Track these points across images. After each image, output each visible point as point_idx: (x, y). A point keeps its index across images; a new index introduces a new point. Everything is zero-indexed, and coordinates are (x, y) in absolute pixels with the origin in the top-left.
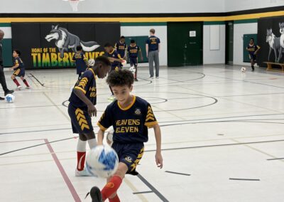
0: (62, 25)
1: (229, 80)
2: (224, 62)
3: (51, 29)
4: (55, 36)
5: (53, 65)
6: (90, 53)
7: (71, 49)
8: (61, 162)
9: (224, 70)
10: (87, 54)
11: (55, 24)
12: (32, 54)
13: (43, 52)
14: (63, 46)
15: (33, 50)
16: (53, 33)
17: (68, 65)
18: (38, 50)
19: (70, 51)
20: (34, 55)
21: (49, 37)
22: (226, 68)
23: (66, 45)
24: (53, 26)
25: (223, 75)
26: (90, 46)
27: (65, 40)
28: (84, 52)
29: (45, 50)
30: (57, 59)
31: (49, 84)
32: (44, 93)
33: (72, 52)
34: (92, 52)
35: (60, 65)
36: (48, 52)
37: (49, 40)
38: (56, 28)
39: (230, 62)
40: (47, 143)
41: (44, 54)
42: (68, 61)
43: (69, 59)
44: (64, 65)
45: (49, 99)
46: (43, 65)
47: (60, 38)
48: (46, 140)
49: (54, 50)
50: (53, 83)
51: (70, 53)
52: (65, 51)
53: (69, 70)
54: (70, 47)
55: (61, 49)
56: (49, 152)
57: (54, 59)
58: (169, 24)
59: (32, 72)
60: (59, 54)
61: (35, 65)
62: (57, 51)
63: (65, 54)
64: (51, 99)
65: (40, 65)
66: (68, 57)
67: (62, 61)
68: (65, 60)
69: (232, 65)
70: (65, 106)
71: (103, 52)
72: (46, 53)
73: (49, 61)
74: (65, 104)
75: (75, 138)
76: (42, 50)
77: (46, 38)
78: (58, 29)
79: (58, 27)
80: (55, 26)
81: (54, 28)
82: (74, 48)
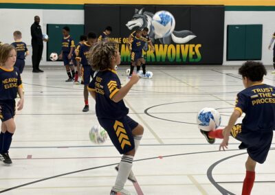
4: (139, 22)
6: (182, 46)
7: (158, 39)
10: (178, 46)
16: (137, 18)
18: (116, 40)
21: (130, 25)
23: (151, 35)
24: (137, 10)
26: (183, 36)
27: (151, 29)
28: (175, 44)
29: (125, 40)
33: (159, 44)
34: (185, 44)
37: (130, 28)
38: (140, 12)
41: (123, 46)
42: (153, 55)
43: (155, 53)
44: (149, 60)
45: (128, 104)
47: (145, 25)
51: (156, 46)
54: (156, 37)
68: (150, 53)
70: (148, 114)
71: (199, 46)
72: (126, 44)
73: (129, 55)
74: (148, 112)
75: (161, 157)
76: (122, 40)
77: (127, 25)
78: (142, 14)
79: (143, 12)
80: (139, 10)
81: (138, 13)
82: (162, 39)
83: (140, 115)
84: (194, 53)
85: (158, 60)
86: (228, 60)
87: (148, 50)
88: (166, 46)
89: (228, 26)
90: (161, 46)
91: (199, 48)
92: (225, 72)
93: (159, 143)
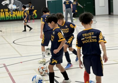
1: (111, 24)
2: (108, 13)
4: (7, 2)
5: (7, 19)
6: (28, 11)
8: (13, 77)
9: (108, 18)
16: (6, 0)
17: (16, 18)
21: (3, 3)
22: (109, 17)
25: (108, 21)
27: (13, 4)
29: (2, 10)
30: (9, 15)
31: (5, 30)
32: (2, 36)
35: (11, 19)
36: (4, 11)
37: (4, 5)
39: (111, 13)
40: (5, 66)
43: (16, 15)
44: (13, 19)
45: (5, 40)
46: (1, 19)
47: (10, 3)
48: (4, 64)
49: (7, 10)
50: (7, 30)
51: (16, 12)
53: (16, 22)
54: (16, 8)
55: (11, 9)
56: (6, 71)
57: (7, 16)
60: (10, 12)
62: (9, 11)
63: (14, 12)
64: (6, 39)
67: (12, 17)
68: (14, 16)
69: (113, 15)
71: (36, 11)
72: (2, 12)
73: (4, 17)
74: (15, 42)
75: (21, 62)
77: (2, 3)
82: (19, 9)
83: (11, 44)
85: (18, 18)
87: (13, 14)
88: (21, 12)
89: (48, 1)
90: (19, 12)
91: (36, 12)
93: (20, 56)
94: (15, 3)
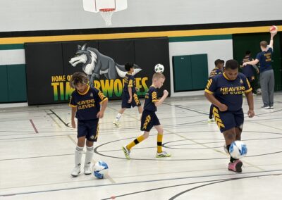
0: (90, 44)
3: (77, 50)
4: (83, 59)
7: (103, 74)
11: (82, 43)
12: (53, 84)
13: (67, 80)
14: (93, 71)
15: (54, 79)
16: (80, 54)
18: (60, 78)
19: (103, 77)
20: (55, 85)
21: (74, 61)
23: (96, 71)
24: (80, 46)
27: (96, 64)
28: (121, 79)
29: (69, 78)
32: (69, 136)
33: (105, 79)
37: (74, 65)
38: (83, 48)
41: (68, 84)
43: (101, 88)
46: (67, 98)
47: (89, 61)
51: (102, 81)
52: (95, 78)
54: (101, 72)
55: (90, 76)
58: (235, 37)
59: (52, 107)
61: (56, 99)
63: (96, 82)
65: (62, 98)
66: (99, 86)
70: (97, 153)
71: (146, 79)
74: (98, 150)
75: (113, 198)
76: (66, 77)
77: (70, 62)
78: (85, 50)
79: (86, 47)
80: (82, 46)
81: (80, 49)
82: (107, 74)
84: (141, 86)
86: (175, 91)
87: (94, 86)
88: (112, 81)
89: (173, 57)
90: (107, 81)
91: (146, 81)
92: (173, 103)
93: (110, 183)
94: (99, 61)
